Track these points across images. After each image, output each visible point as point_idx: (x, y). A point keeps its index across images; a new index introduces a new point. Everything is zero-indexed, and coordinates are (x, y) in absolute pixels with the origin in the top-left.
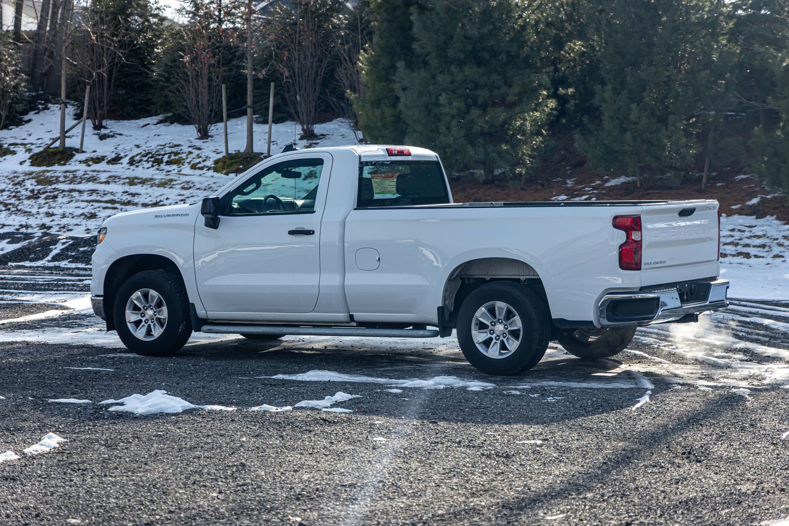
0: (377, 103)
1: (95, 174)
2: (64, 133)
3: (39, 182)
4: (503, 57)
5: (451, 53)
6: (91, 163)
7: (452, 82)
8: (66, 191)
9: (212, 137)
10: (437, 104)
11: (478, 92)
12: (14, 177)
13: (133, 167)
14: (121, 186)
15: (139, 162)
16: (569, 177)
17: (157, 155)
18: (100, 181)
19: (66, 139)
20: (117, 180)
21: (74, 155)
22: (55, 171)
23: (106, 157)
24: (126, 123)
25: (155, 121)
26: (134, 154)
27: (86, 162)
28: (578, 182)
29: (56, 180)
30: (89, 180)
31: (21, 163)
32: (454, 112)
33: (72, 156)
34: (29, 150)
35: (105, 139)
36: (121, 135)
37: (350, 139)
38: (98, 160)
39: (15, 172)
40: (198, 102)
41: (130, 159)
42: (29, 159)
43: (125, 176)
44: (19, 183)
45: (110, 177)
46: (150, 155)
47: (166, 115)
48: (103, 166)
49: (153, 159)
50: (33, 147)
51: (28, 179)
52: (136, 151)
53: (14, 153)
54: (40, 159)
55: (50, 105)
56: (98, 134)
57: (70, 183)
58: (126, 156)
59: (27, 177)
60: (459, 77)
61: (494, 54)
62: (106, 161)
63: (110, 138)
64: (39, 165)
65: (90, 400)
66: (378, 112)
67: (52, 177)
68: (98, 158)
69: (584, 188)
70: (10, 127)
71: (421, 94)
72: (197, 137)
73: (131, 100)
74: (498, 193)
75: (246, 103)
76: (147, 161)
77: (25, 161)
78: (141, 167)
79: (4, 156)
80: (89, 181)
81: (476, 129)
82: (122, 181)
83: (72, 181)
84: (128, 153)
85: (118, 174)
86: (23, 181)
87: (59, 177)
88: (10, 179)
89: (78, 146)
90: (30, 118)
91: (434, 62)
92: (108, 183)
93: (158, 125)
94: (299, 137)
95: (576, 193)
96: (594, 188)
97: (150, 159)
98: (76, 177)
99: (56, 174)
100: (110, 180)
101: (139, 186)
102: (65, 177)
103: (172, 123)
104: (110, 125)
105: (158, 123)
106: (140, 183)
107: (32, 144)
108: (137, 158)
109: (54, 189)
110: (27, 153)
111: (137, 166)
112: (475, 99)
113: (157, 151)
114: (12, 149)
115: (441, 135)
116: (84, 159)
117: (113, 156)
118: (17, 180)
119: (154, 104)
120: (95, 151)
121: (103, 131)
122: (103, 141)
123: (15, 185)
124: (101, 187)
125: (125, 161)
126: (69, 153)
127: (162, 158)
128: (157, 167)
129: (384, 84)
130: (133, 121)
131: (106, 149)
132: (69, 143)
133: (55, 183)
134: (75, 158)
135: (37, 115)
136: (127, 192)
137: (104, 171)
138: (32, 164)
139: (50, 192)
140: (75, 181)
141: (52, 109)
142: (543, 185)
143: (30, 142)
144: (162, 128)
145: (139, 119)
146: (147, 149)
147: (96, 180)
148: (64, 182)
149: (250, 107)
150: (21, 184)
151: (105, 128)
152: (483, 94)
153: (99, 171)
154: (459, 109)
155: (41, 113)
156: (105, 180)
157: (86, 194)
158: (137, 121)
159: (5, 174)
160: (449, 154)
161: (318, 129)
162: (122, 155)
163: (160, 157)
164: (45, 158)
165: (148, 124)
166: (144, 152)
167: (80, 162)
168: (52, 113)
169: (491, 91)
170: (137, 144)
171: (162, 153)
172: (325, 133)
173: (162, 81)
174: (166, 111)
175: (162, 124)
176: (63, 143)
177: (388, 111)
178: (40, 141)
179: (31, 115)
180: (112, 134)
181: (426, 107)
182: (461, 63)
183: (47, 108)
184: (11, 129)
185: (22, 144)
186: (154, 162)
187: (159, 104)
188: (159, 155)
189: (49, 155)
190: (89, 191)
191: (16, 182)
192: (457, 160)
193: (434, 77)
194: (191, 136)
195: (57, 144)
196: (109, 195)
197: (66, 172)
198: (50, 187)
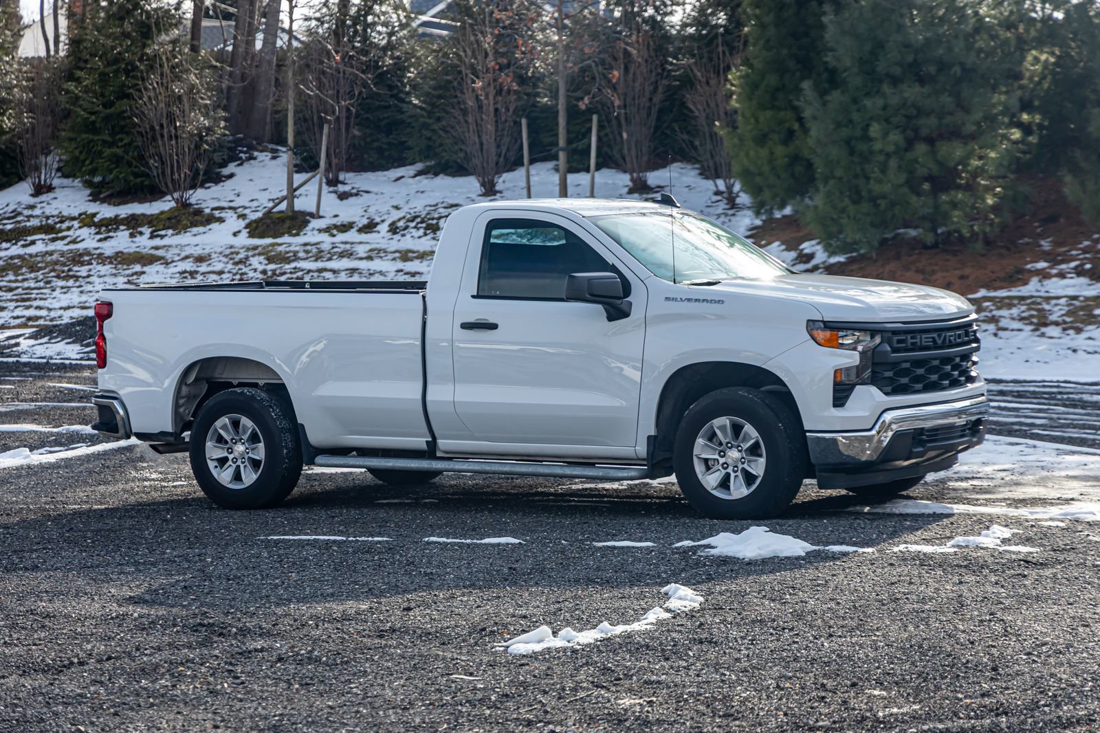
0: (761, 140)
1: (348, 246)
2: (292, 192)
3: (270, 260)
4: (957, 70)
5: (881, 67)
6: (335, 232)
7: (884, 108)
8: (313, 271)
9: (500, 192)
10: (866, 138)
11: (922, 121)
12: (232, 253)
13: (397, 237)
14: (390, 262)
15: (405, 229)
16: (1042, 236)
17: (429, 219)
18: (359, 256)
19: (296, 200)
20: (382, 255)
21: (309, 222)
22: (290, 245)
23: (354, 223)
24: (370, 175)
25: (412, 173)
26: (395, 218)
27: (327, 230)
28: (1057, 244)
29: (295, 255)
30: (342, 255)
31: (235, 234)
32: (891, 148)
33: (306, 223)
34: (243, 216)
35: (347, 198)
36: (368, 192)
37: (700, 192)
38: (345, 228)
39: (231, 247)
40: (481, 144)
41: (390, 225)
42: (246, 228)
43: (393, 249)
44: (240, 262)
45: (371, 250)
46: (419, 220)
47: (428, 164)
48: (352, 236)
49: (424, 225)
50: (246, 211)
51: (253, 256)
52: (396, 215)
53: (221, 220)
54: (260, 229)
55: (256, 154)
56: (335, 192)
57: (316, 260)
58: (383, 221)
59: (250, 253)
60: (894, 100)
61: (943, 66)
62: (356, 229)
63: (354, 198)
64: (262, 236)
65: (654, 542)
66: (764, 152)
67: (287, 252)
68: (344, 226)
69: (1069, 251)
70: (207, 185)
71: (839, 125)
72: (480, 193)
73: (376, 144)
74: (947, 260)
75: (557, 144)
76: (415, 227)
77: (240, 232)
78: (408, 236)
79: (209, 224)
80: (343, 257)
81: (921, 171)
82: (390, 256)
83: (318, 257)
84: (385, 217)
85: (383, 246)
86: (247, 258)
87: (298, 252)
88: (226, 256)
89: (313, 209)
90: (232, 171)
91: (856, 81)
92: (370, 258)
93: (418, 178)
94: (626, 190)
95: (1060, 258)
96: (1085, 251)
97: (420, 225)
98: (322, 251)
99: (292, 248)
100: (373, 254)
101: (417, 262)
102: (307, 252)
103: (436, 174)
104: (350, 179)
105: (415, 176)
106: (417, 258)
107: (245, 208)
108: (401, 224)
109: (295, 268)
110: (240, 220)
111: (403, 235)
112: (916, 130)
113: (428, 214)
114: (217, 215)
115: (872, 182)
116: (325, 227)
117: (365, 221)
118: (238, 258)
119: (410, 148)
120: (336, 216)
121: (341, 188)
122: (345, 201)
123: (236, 264)
124: (363, 265)
125: (383, 228)
126: (301, 218)
127: (437, 223)
128: (432, 235)
129: (769, 113)
130: (380, 173)
131: (351, 211)
132: (299, 205)
133: (293, 261)
134: (311, 226)
135: (240, 168)
136: (402, 271)
137: (360, 243)
138: (251, 235)
139: (291, 273)
140: (321, 257)
141: (260, 158)
142: (1008, 249)
143: (241, 204)
144: (424, 182)
145: (387, 169)
146: (412, 211)
147: (351, 254)
148: (307, 259)
149: (562, 149)
150: (245, 263)
151: (343, 183)
152: (928, 124)
153: (352, 243)
154: (896, 145)
155: (246, 165)
156: (364, 255)
157: (343, 274)
158: (385, 173)
159: (219, 250)
160: (883, 207)
161: (653, 178)
162: (378, 220)
163: (435, 222)
164: (268, 226)
165: (402, 177)
166: (409, 216)
167: (320, 231)
168: (262, 164)
169: (940, 119)
170: (395, 204)
171: (436, 216)
172: (662, 184)
173: (423, 116)
174: (427, 158)
175: (423, 177)
176: (291, 205)
177: (780, 150)
178: (255, 204)
179: (231, 168)
180: (354, 191)
181: (848, 142)
182: (895, 81)
183: (252, 158)
184: (209, 188)
185: (230, 208)
186: (426, 228)
187: (417, 149)
188: (433, 219)
189: (274, 223)
190: (347, 270)
191: (236, 260)
192: (894, 215)
193: (855, 101)
194: (469, 192)
195: (283, 206)
196: (377, 275)
197: (305, 245)
198: (287, 267)
